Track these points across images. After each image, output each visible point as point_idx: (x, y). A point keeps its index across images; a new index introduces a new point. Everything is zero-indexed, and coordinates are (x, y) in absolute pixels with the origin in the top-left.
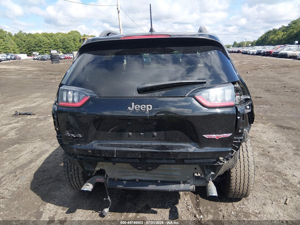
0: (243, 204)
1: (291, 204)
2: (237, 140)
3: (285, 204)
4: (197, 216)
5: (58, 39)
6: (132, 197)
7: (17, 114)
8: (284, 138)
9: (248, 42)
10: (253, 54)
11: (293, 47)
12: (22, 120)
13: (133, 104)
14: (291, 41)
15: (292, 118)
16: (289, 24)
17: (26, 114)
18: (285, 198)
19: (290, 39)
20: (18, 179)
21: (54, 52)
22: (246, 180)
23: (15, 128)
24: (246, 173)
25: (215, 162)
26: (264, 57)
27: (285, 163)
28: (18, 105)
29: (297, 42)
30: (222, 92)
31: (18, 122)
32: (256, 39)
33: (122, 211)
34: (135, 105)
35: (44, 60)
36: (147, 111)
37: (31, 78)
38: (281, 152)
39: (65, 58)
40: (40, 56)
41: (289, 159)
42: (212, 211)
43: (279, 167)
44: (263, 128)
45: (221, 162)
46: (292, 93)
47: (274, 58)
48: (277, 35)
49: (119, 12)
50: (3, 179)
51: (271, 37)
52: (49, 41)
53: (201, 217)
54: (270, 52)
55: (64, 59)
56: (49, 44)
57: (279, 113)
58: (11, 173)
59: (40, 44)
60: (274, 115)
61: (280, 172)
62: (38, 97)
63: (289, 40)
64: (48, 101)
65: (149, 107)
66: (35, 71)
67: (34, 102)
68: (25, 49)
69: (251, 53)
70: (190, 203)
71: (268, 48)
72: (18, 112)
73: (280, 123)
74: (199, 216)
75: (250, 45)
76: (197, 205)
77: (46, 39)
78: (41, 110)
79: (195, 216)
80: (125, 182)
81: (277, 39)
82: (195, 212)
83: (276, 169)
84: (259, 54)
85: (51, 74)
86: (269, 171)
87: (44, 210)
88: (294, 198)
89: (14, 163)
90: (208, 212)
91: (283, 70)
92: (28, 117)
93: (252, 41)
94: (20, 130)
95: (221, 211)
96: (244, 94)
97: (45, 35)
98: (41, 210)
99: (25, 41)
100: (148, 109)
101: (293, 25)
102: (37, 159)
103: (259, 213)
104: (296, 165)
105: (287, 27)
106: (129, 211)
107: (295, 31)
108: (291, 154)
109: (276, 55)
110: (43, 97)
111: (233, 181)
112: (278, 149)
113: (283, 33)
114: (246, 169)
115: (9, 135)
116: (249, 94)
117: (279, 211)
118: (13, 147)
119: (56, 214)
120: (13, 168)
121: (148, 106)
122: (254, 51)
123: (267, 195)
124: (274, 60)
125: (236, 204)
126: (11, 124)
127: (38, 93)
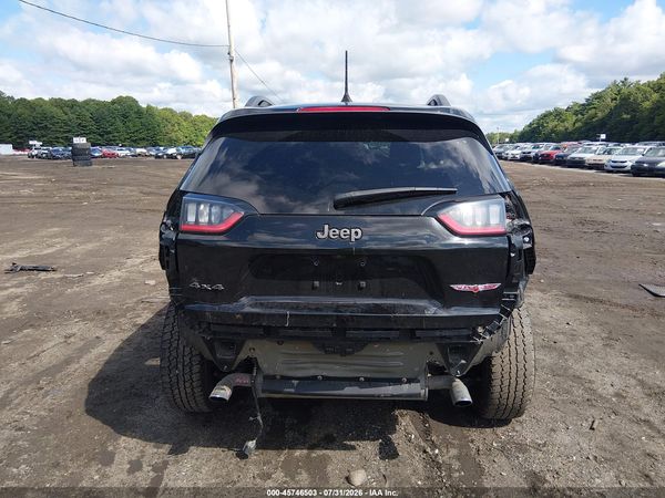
0: (514, 430)
1: (602, 430)
2: (508, 296)
3: (592, 428)
4: (428, 450)
5: (88, 114)
6: (295, 421)
7: (14, 270)
8: (584, 317)
9: (503, 135)
10: (514, 159)
11: (596, 146)
12: (30, 281)
13: (326, 227)
14: (591, 133)
15: (598, 281)
16: (587, 100)
17: (36, 269)
18: (591, 420)
19: (589, 129)
20: (47, 394)
21: (80, 141)
22: (521, 380)
23: (18, 297)
24: (521, 366)
25: (469, 337)
26: (536, 165)
27: (588, 362)
28: (13, 250)
29: (603, 136)
30: (484, 209)
31: (21, 285)
32: (520, 129)
33: (279, 447)
34: (330, 229)
35: (55, 158)
36: (353, 240)
37: (31, 196)
38: (578, 342)
39: (104, 156)
40: (44, 151)
41: (594, 354)
42: (456, 442)
43: (577, 368)
44: (543, 299)
45: (480, 337)
46: (596, 235)
47: (558, 168)
48: (563, 121)
49: (232, 61)
50: (14, 394)
51: (551, 125)
52: (65, 117)
53: (437, 451)
54: (549, 155)
55: (101, 157)
56: (66, 124)
57: (573, 273)
58: (27, 382)
59: (45, 123)
60: (562, 275)
61: (579, 377)
62: (55, 236)
63: (587, 132)
64: (81, 244)
65: (356, 233)
66: (38, 181)
67: (49, 246)
68: (9, 134)
69: (510, 156)
70: (411, 429)
71: (546, 148)
72: (18, 264)
73: (574, 291)
74: (433, 450)
75: (507, 140)
76: (426, 433)
77: (60, 112)
78: (67, 262)
79: (425, 452)
80: (295, 382)
81: (563, 129)
82: (422, 444)
83: (571, 371)
84: (525, 159)
85: (76, 188)
86: (559, 376)
87: (116, 449)
88: (607, 420)
89: (29, 363)
90: (448, 445)
91: (576, 191)
92: (43, 275)
93: (511, 132)
94: (28, 301)
95: (472, 442)
96: (519, 217)
97: (58, 103)
98: (110, 448)
99: (9, 116)
100: (353, 236)
101: (596, 102)
102: (81, 357)
103: (544, 445)
104: (608, 365)
105: (583, 105)
106: (293, 446)
107: (600, 115)
108: (598, 345)
109: (561, 162)
110: (69, 235)
111: (496, 383)
112: (573, 336)
113: (574, 118)
114: (520, 358)
115: (6, 310)
116: (528, 218)
117: (580, 440)
118: (20, 335)
119: (142, 456)
120: (31, 374)
121: (353, 231)
122: (515, 152)
123: (557, 415)
124: (557, 172)
125: (499, 430)
126: (6, 288)
127: (52, 227)
